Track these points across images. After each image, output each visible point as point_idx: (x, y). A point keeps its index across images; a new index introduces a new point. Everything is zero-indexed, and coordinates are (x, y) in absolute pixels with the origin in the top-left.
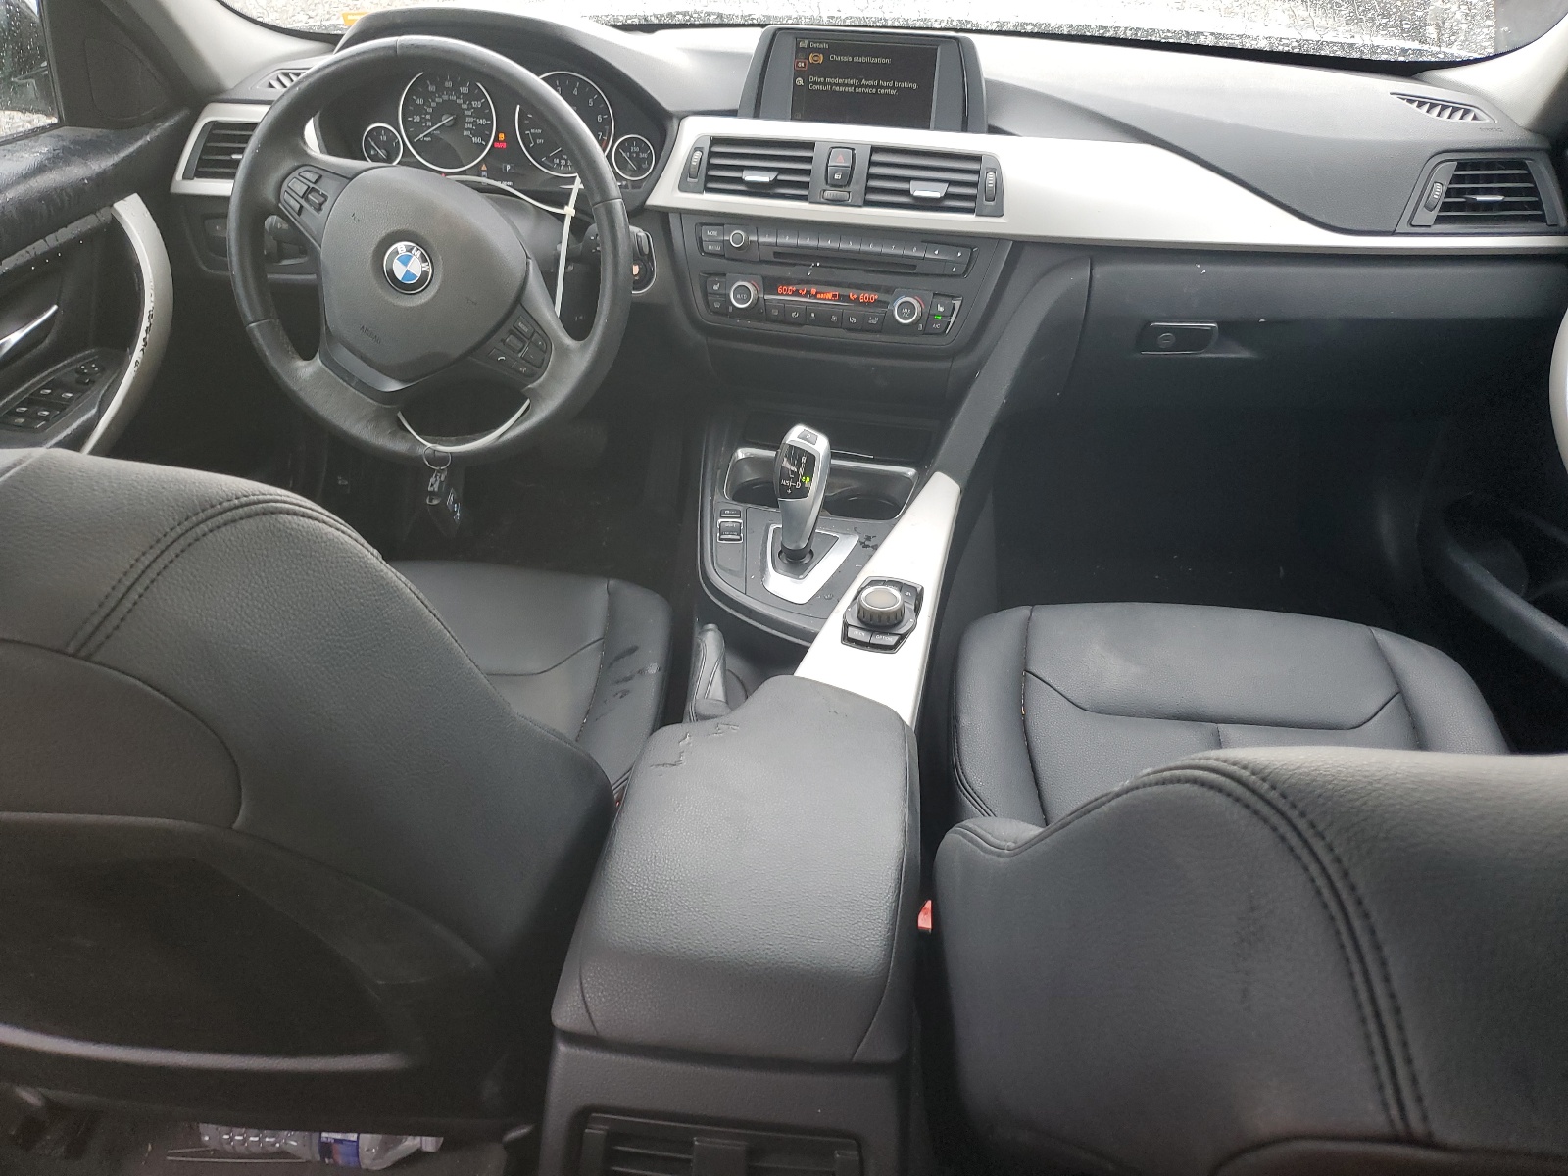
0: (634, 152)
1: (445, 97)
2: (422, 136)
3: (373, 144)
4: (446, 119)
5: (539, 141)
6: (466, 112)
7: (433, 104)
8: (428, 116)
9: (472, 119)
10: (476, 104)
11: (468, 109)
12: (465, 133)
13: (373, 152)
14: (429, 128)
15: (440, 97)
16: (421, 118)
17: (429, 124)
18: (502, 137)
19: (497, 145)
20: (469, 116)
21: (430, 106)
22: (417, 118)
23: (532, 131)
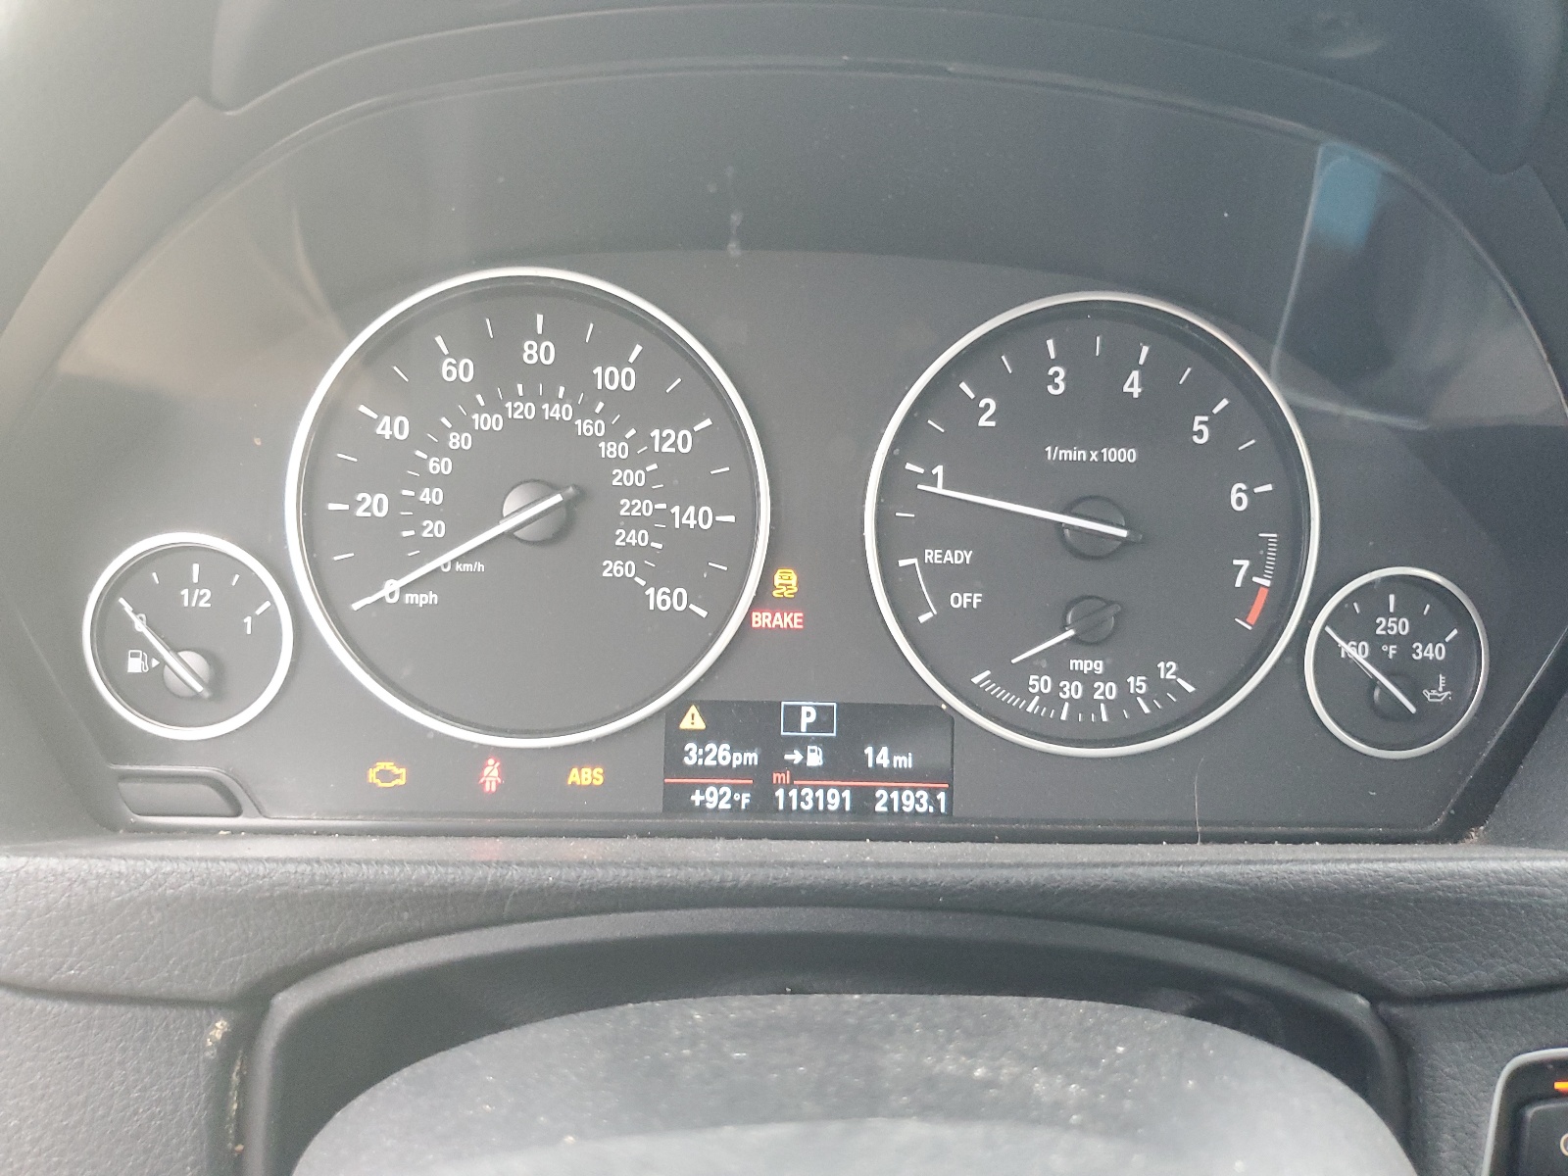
0: (1388, 639)
1: (525, 410)
2: (392, 585)
3: (140, 626)
4: (519, 511)
5: (961, 600)
6: (623, 477)
7: (459, 441)
8: (431, 496)
9: (645, 507)
10: (672, 440)
11: (634, 462)
12: (613, 568)
13: (135, 665)
14: (436, 547)
15: (494, 406)
16: (397, 502)
17: (435, 528)
18: (786, 581)
19: (761, 619)
20: (633, 492)
21: (440, 450)
22: (374, 504)
23: (932, 556)
